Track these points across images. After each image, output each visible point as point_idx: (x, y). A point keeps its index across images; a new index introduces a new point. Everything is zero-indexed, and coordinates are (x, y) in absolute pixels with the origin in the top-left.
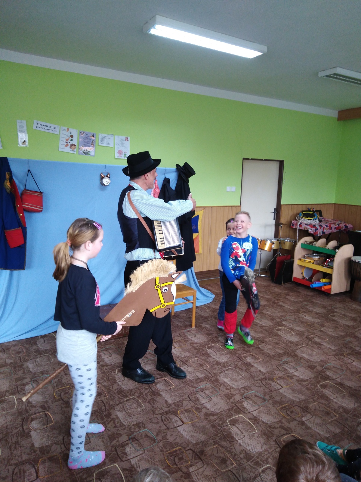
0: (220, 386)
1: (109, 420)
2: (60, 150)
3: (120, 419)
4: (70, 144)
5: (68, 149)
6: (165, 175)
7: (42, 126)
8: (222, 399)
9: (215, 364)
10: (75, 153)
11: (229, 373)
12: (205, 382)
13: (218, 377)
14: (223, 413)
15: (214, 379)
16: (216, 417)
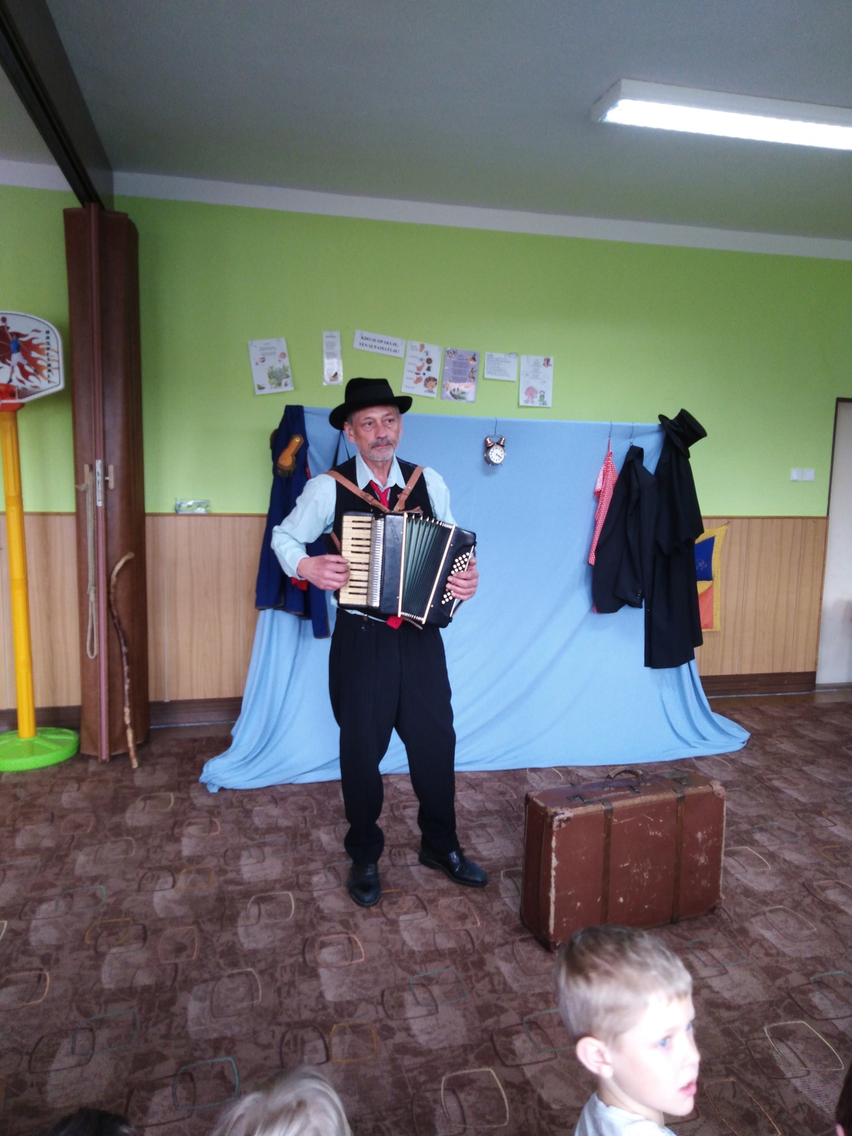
0: (751, 945)
1: (481, 974)
3: (504, 977)
4: (424, 378)
5: (420, 389)
6: (631, 440)
7: (371, 343)
8: (755, 976)
9: (742, 893)
10: (434, 396)
11: (778, 919)
12: (712, 930)
13: (747, 925)
14: (755, 1007)
15: (736, 926)
16: (735, 1014)
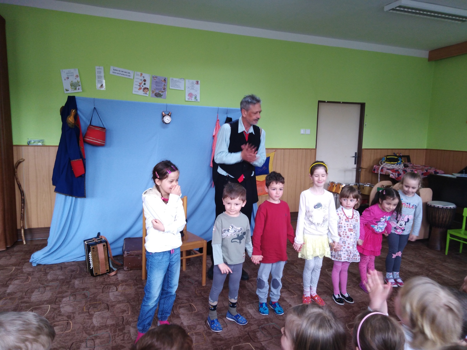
2: (134, 93)
4: (143, 88)
5: (141, 92)
6: (227, 115)
7: (118, 72)
13: (244, 308)
14: (232, 339)
16: (222, 342)
